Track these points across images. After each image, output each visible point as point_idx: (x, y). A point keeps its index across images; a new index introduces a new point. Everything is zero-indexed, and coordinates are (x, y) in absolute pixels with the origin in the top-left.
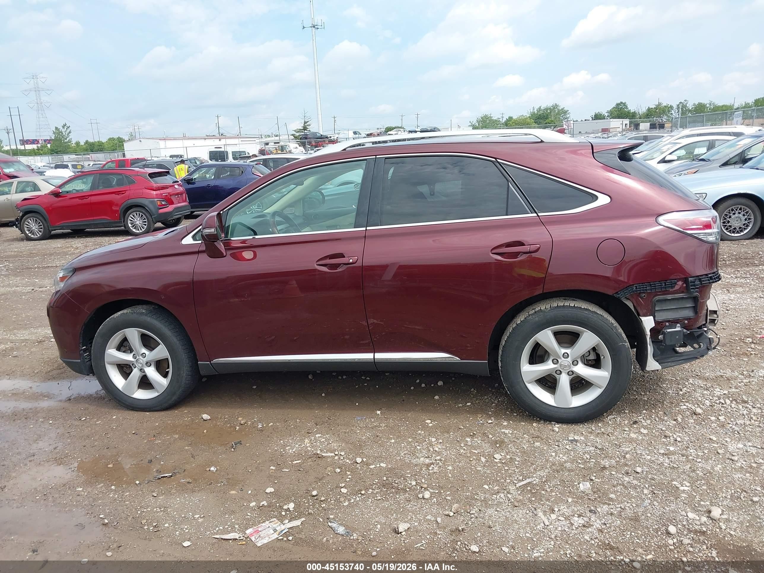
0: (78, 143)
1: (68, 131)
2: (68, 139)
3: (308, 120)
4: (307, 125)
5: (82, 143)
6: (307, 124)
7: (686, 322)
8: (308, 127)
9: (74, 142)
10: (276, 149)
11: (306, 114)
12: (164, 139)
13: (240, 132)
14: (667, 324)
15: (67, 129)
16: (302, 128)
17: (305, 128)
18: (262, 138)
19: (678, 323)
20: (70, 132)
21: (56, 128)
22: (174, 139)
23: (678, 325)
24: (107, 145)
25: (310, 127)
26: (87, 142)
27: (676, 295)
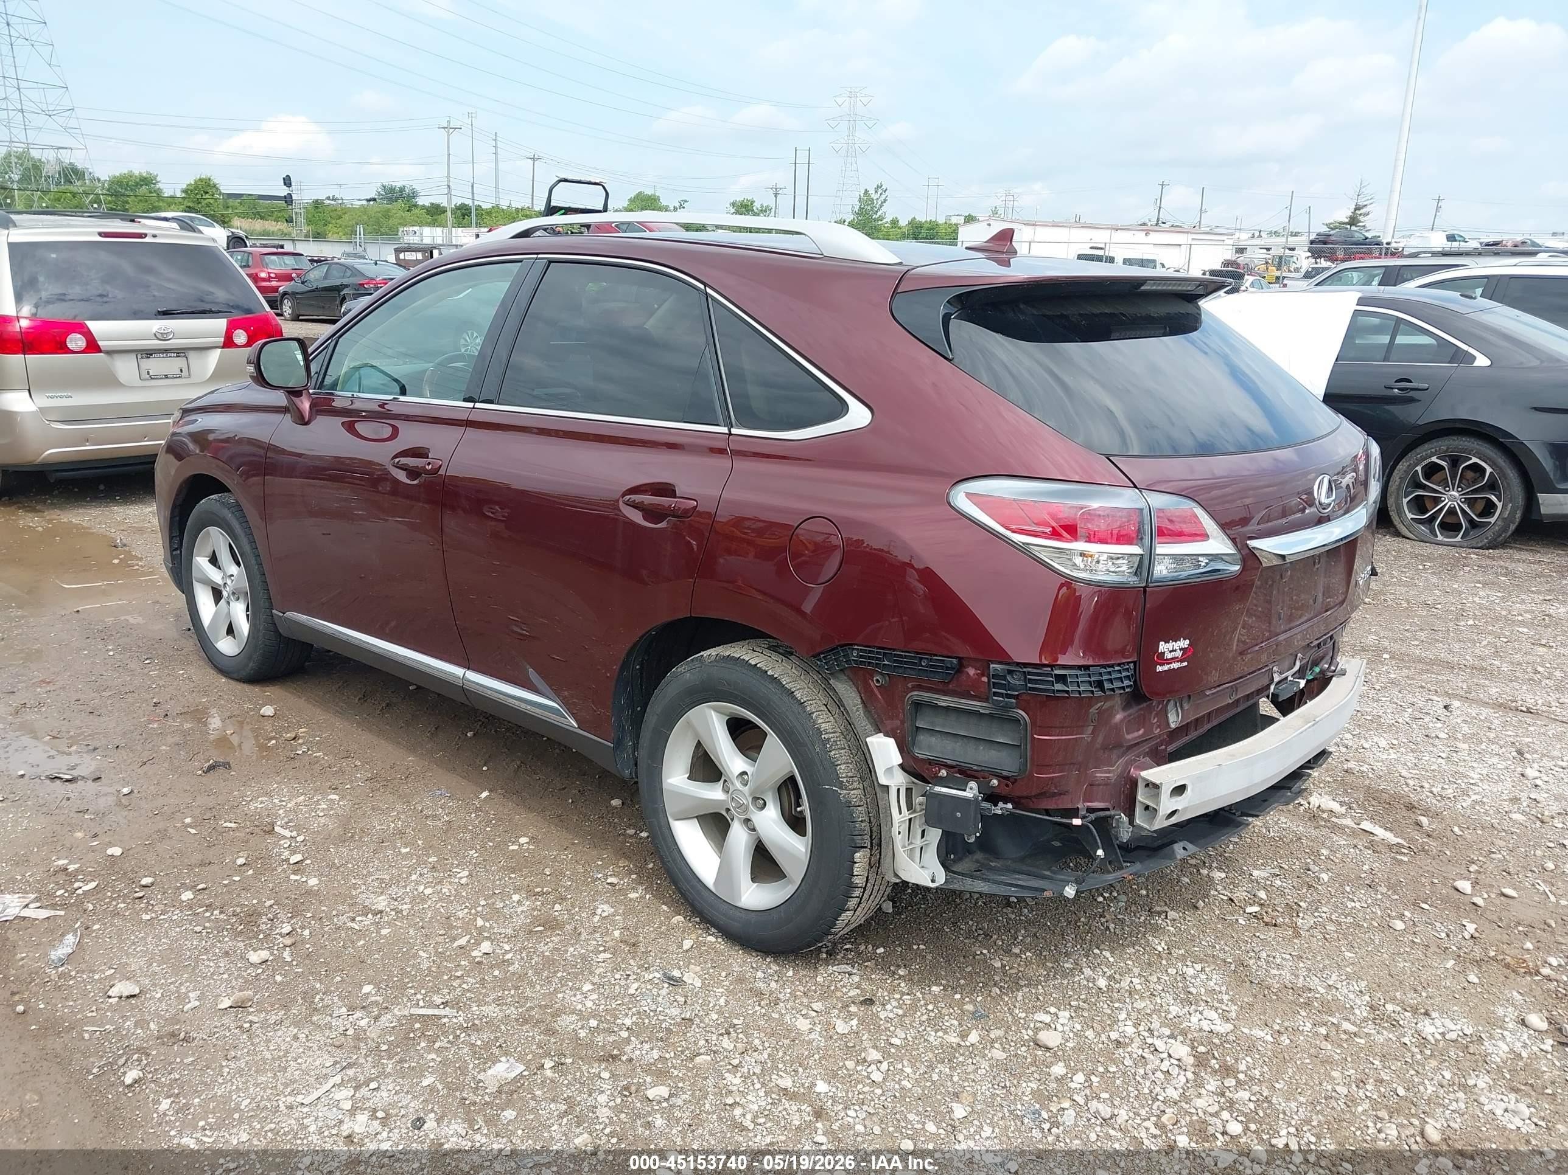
0: (895, 222)
1: (883, 197)
2: (879, 214)
3: (1365, 203)
4: (1361, 215)
5: (903, 223)
6: (1362, 211)
7: (995, 782)
8: (1361, 218)
9: (888, 218)
10: (1267, 263)
11: (1363, 190)
12: (1033, 225)
13: (1200, 222)
14: (943, 773)
15: (881, 194)
16: (1347, 220)
17: (1353, 221)
18: (1260, 236)
19: (974, 778)
20: (885, 201)
21: (866, 192)
22: (1053, 226)
23: (973, 784)
24: (946, 229)
25: (1366, 218)
26: (912, 222)
27: (963, 701)
